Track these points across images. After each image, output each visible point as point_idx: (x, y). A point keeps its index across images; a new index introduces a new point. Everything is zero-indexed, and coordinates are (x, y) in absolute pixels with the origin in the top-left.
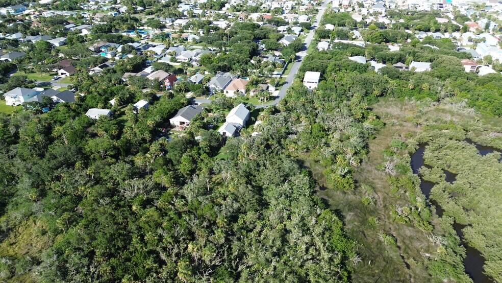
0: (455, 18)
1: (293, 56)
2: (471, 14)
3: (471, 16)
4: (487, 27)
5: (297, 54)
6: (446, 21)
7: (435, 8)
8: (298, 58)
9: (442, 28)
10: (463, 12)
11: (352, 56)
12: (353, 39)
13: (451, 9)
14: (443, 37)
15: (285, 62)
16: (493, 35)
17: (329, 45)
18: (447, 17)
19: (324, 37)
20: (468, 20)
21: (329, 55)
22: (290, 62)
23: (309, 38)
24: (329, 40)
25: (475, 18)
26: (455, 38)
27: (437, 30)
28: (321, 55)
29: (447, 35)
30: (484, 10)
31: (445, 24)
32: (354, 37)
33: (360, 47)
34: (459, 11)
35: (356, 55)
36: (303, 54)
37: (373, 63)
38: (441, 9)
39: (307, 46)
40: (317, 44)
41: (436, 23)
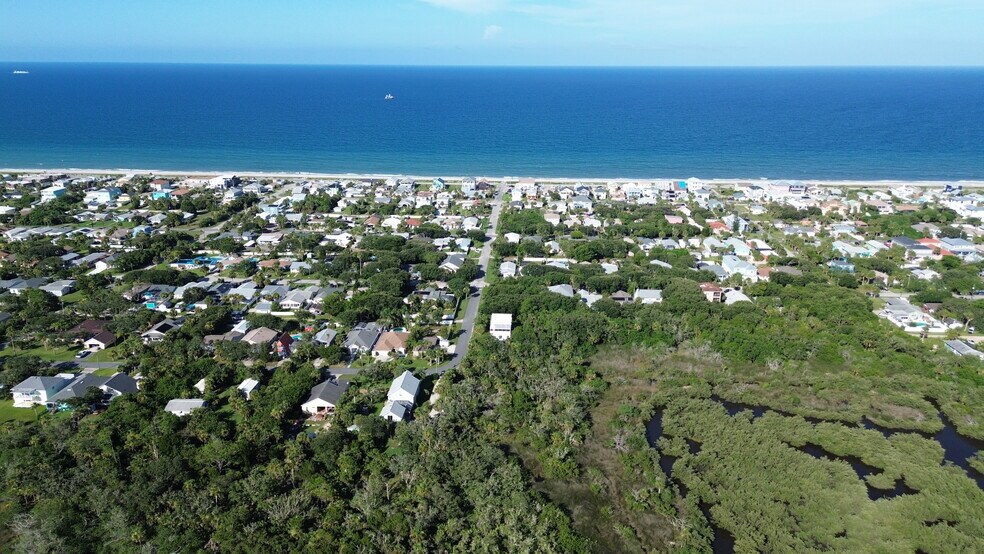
0: (693, 215)
1: (466, 290)
2: (714, 206)
3: (715, 209)
4: (736, 227)
5: (472, 284)
6: (679, 220)
7: (664, 198)
8: (474, 290)
9: (675, 232)
10: (703, 205)
11: (552, 285)
12: (550, 255)
13: (687, 199)
14: (677, 247)
15: (455, 299)
16: (744, 240)
17: (517, 267)
18: (681, 214)
19: (507, 254)
20: (710, 216)
21: (520, 286)
22: (463, 298)
23: (485, 255)
24: (516, 259)
25: (721, 212)
26: (693, 248)
27: (668, 236)
28: (510, 286)
29: (682, 244)
30: (732, 199)
31: (677, 226)
32: (551, 252)
33: (562, 270)
34: (697, 203)
35: (559, 283)
36: (480, 284)
37: (583, 293)
38: (673, 199)
39: (484, 269)
40: (498, 265)
41: (666, 223)
